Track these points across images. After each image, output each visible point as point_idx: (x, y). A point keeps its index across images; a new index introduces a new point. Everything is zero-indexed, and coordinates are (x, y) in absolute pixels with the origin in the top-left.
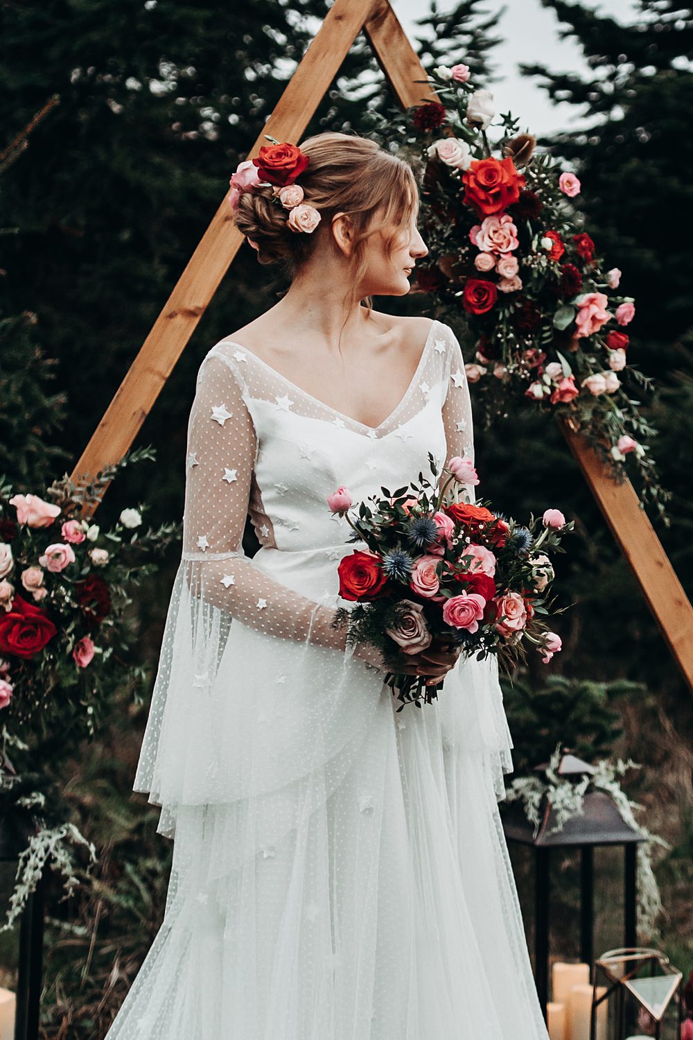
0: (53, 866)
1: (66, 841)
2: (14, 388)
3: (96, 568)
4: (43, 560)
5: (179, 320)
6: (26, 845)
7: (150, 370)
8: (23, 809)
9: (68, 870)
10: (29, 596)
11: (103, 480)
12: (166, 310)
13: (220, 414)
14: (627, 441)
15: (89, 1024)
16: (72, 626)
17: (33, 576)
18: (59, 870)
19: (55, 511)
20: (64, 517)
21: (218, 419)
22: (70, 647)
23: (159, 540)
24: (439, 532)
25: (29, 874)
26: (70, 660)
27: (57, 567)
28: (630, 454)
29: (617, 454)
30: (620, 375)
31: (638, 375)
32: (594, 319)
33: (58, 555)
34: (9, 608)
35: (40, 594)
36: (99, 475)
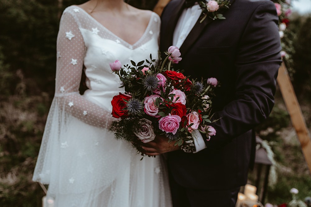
13: (69, 35)
14: (283, 53)
21: (69, 37)
24: (159, 83)
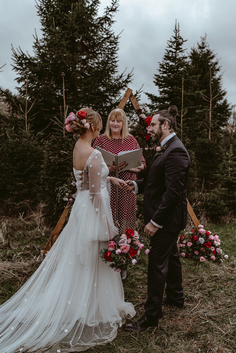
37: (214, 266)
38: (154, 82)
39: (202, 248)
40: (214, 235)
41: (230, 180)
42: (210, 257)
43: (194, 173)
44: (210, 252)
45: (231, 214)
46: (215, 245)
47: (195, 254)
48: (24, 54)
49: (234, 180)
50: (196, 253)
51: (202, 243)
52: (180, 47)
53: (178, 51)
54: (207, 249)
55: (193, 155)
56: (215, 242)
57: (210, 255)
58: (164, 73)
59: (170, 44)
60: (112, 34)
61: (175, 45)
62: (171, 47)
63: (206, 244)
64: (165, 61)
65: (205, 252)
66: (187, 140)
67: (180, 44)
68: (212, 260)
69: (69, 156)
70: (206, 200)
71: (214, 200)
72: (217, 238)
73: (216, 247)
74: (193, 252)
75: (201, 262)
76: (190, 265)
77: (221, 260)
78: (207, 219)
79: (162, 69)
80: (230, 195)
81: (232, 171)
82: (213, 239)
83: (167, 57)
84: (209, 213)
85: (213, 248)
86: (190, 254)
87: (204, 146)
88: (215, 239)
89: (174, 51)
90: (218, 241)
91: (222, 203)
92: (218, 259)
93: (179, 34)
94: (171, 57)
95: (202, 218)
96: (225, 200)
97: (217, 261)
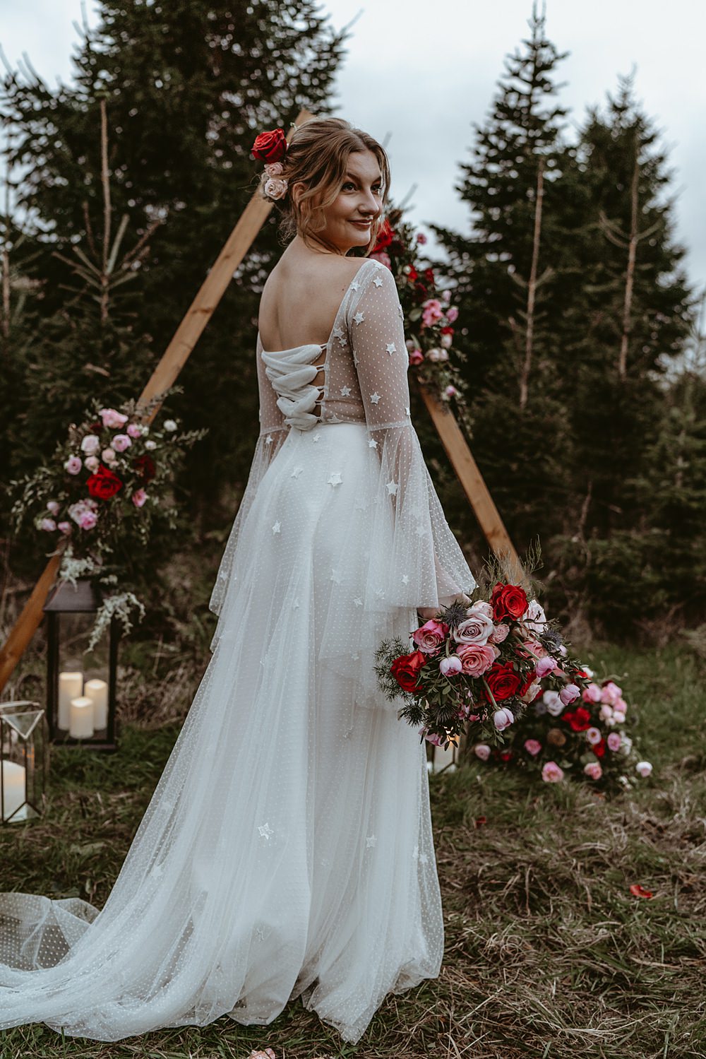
0: (117, 616)
1: (128, 603)
2: (138, 372)
3: (148, 452)
4: (113, 444)
5: (199, 315)
6: (102, 604)
7: (182, 343)
8: (103, 584)
9: (125, 619)
10: (107, 465)
11: (154, 403)
12: (192, 308)
14: (451, 389)
15: (152, 699)
16: (131, 482)
17: (108, 454)
18: (120, 619)
19: (124, 419)
20: (129, 423)
22: (128, 495)
23: (189, 440)
25: (101, 621)
26: (131, 502)
27: (121, 448)
28: (452, 396)
29: (445, 396)
30: (449, 351)
31: (459, 353)
32: (433, 316)
33: (120, 442)
34: (95, 472)
35: (114, 464)
36: (152, 401)
37: (594, 802)
38: (458, 189)
39: (554, 732)
40: (605, 685)
41: (679, 501)
42: (583, 766)
43: (560, 476)
44: (584, 747)
45: (677, 613)
46: (604, 722)
47: (528, 754)
48: (40, 83)
49: (691, 499)
50: (533, 747)
51: (555, 714)
52: (547, 75)
53: (538, 90)
54: (573, 735)
55: (562, 416)
56: (606, 710)
57: (583, 759)
58: (491, 160)
59: (515, 66)
60: (322, 21)
61: (530, 68)
62: (516, 75)
63: (570, 716)
64: (496, 123)
65: (566, 747)
66: (547, 367)
67: (547, 67)
68: (590, 777)
69: (113, 383)
70: (594, 560)
71: (619, 565)
72: (614, 695)
73: (606, 730)
74: (518, 745)
75: (546, 786)
76: (502, 793)
77: (623, 779)
78: (592, 628)
79: (483, 149)
80: (678, 552)
81: (687, 472)
82: (597, 698)
83: (503, 110)
84: (600, 607)
85: (594, 734)
86: (505, 752)
87: (603, 392)
88: (605, 700)
89: (525, 88)
90: (617, 707)
91: (648, 575)
92: (614, 777)
93: (543, 33)
94: (515, 110)
95: (574, 623)
96: (657, 568)
97: (607, 786)
